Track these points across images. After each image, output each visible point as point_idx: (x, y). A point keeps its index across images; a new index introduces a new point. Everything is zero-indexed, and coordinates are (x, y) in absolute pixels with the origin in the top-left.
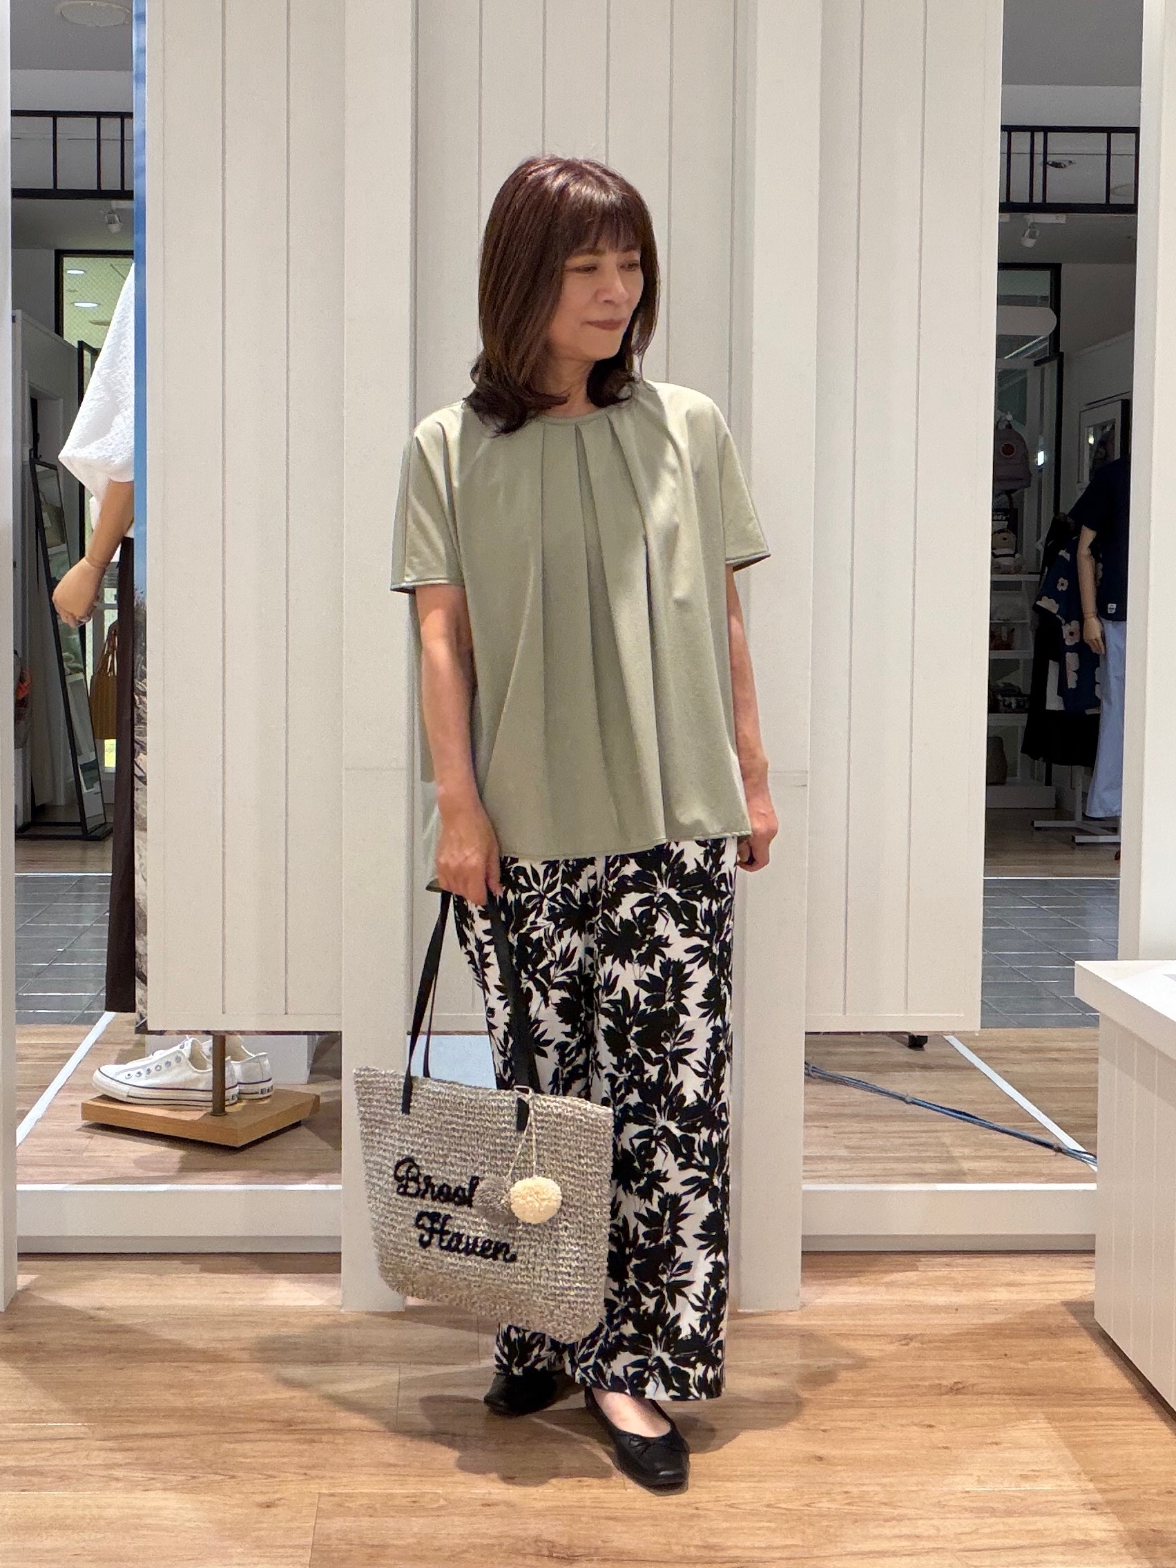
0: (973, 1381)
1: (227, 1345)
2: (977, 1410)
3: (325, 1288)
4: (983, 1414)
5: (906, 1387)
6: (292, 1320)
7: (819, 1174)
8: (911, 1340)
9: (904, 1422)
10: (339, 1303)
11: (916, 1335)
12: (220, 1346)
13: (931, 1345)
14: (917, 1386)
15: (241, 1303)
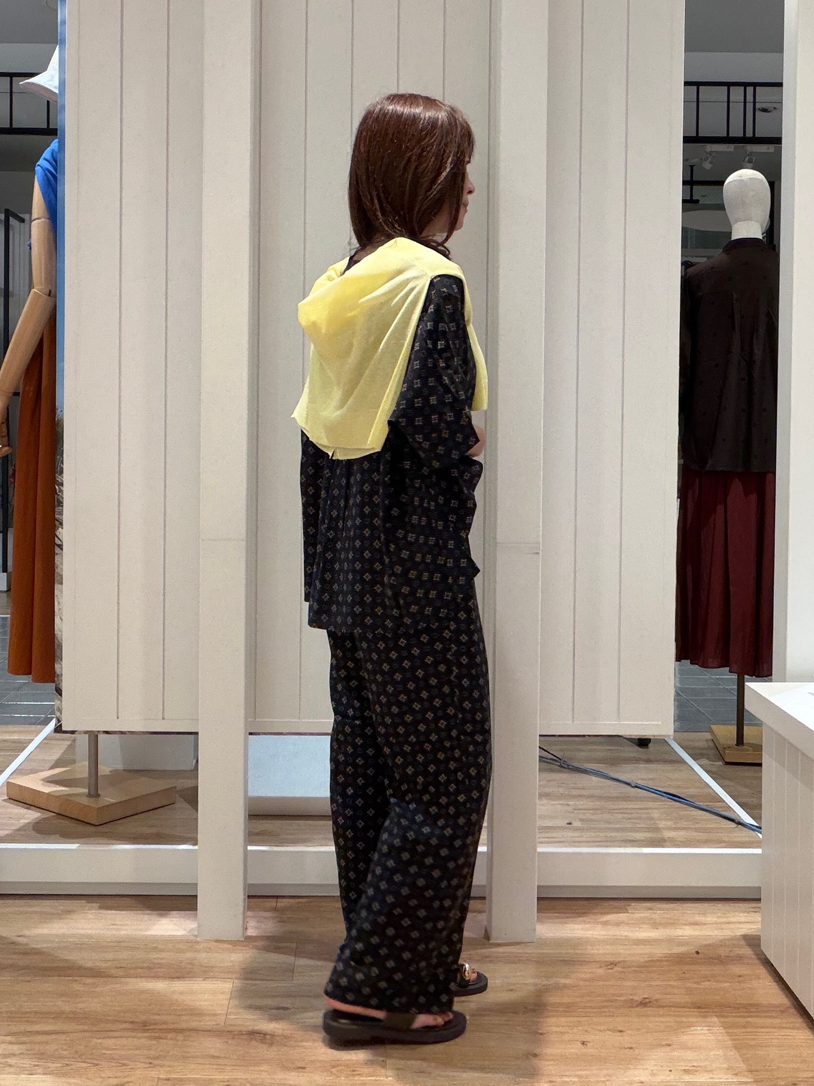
0: (657, 996)
1: (109, 964)
2: (657, 1019)
3: (188, 922)
4: (662, 1022)
5: (608, 1001)
6: (160, 946)
7: (557, 840)
8: (616, 965)
9: (602, 1028)
10: (196, 933)
11: (619, 962)
12: (104, 965)
13: (631, 969)
14: (616, 1000)
15: (123, 933)
